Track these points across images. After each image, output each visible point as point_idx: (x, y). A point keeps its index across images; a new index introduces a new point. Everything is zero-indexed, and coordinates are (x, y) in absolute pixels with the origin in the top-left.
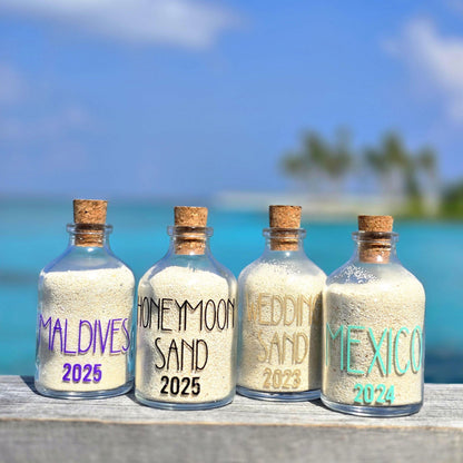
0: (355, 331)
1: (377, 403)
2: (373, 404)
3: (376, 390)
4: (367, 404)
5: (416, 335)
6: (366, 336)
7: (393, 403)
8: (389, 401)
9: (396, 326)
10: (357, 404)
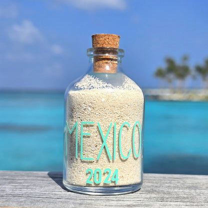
0: (87, 126)
1: (105, 184)
2: (102, 185)
3: (104, 174)
4: (97, 185)
5: (136, 129)
6: (96, 130)
7: (117, 184)
8: (114, 182)
9: (120, 121)
10: (89, 185)
